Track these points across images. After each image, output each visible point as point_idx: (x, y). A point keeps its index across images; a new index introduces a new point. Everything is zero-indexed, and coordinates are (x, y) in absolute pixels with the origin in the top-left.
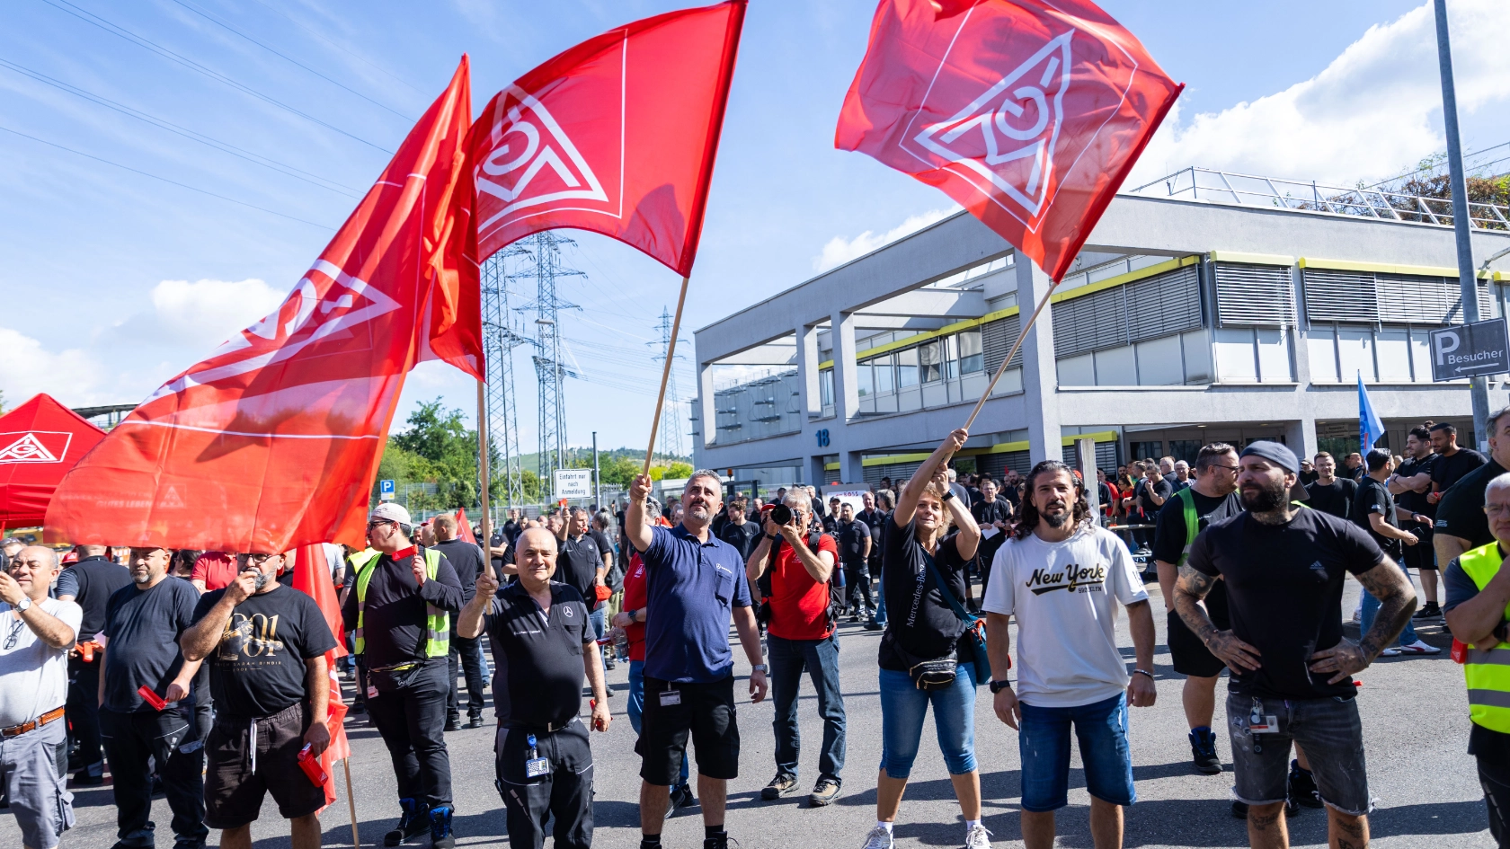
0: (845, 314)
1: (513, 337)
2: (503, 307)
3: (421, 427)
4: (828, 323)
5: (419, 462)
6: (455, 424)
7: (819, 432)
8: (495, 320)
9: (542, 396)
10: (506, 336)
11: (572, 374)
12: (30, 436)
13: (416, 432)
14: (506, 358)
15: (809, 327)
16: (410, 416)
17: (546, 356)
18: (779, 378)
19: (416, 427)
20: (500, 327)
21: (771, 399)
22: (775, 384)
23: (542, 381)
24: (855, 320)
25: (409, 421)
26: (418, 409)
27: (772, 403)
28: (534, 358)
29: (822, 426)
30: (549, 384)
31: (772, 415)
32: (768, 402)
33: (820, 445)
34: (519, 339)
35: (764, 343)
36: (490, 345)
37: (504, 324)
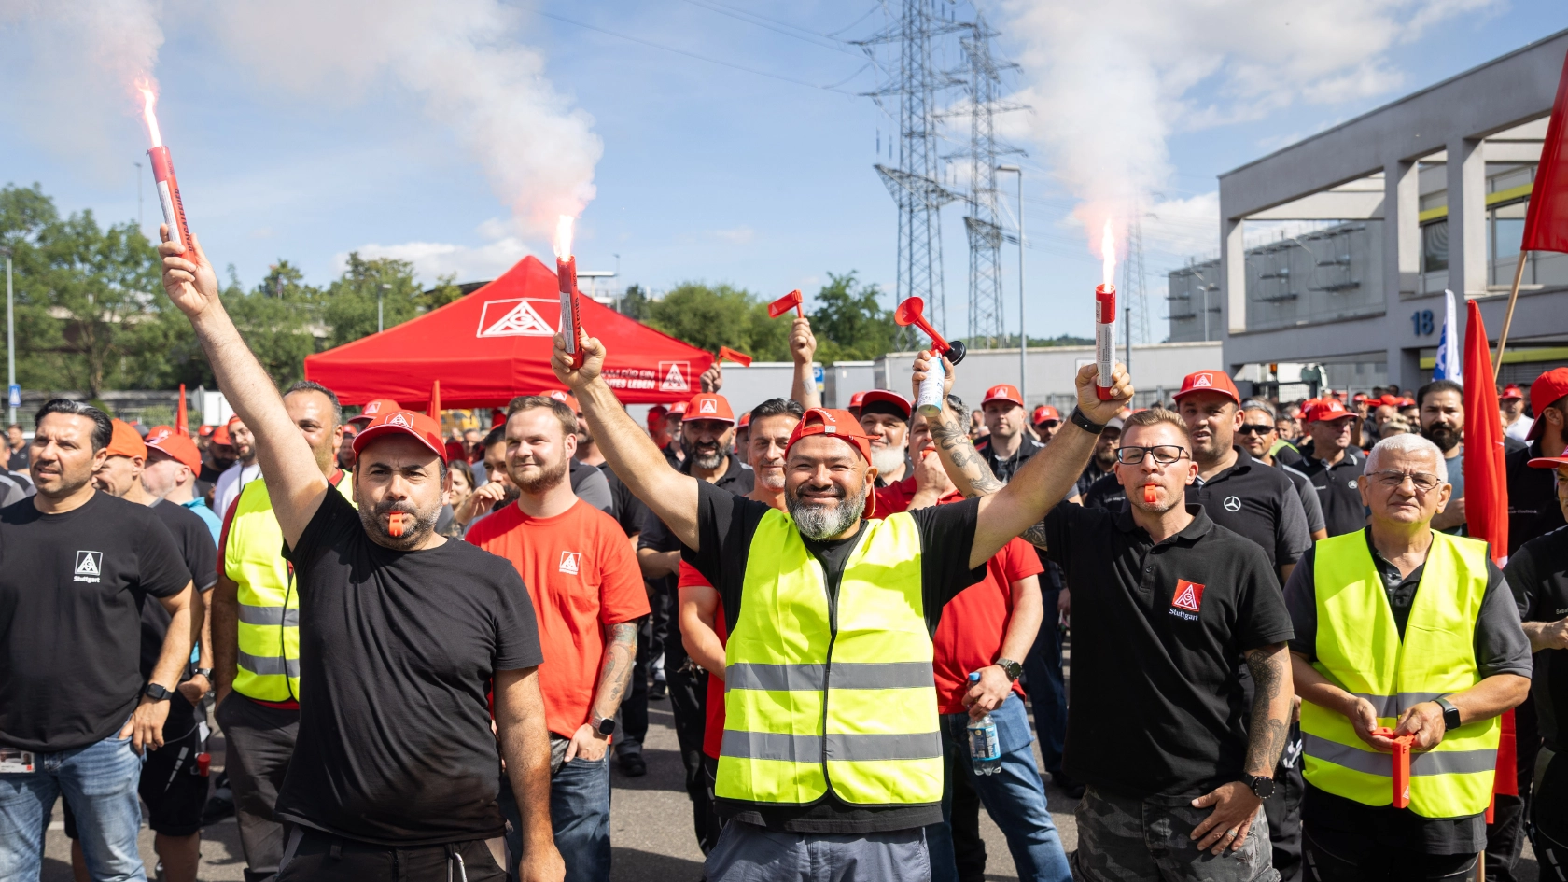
0: (1472, 142)
1: (942, 193)
2: (931, 155)
3: (830, 305)
4: (1442, 156)
5: (829, 347)
6: (869, 302)
7: (1417, 314)
8: (921, 171)
9: (974, 267)
10: (933, 191)
11: (1012, 239)
12: (524, 305)
13: (823, 311)
14: (934, 219)
15: (1406, 163)
16: (818, 291)
17: (980, 217)
18: (1299, 242)
19: (825, 305)
20: (927, 180)
21: (1285, 271)
22: (1291, 251)
23: (974, 248)
24: (1487, 151)
25: (817, 298)
26: (828, 283)
27: (1287, 276)
28: (966, 219)
29: (1422, 306)
30: (983, 252)
31: (1285, 292)
32: (1280, 276)
33: (1418, 333)
34: (948, 195)
35: (1326, 188)
36: (914, 204)
37: (932, 176)
